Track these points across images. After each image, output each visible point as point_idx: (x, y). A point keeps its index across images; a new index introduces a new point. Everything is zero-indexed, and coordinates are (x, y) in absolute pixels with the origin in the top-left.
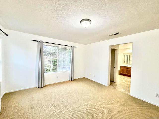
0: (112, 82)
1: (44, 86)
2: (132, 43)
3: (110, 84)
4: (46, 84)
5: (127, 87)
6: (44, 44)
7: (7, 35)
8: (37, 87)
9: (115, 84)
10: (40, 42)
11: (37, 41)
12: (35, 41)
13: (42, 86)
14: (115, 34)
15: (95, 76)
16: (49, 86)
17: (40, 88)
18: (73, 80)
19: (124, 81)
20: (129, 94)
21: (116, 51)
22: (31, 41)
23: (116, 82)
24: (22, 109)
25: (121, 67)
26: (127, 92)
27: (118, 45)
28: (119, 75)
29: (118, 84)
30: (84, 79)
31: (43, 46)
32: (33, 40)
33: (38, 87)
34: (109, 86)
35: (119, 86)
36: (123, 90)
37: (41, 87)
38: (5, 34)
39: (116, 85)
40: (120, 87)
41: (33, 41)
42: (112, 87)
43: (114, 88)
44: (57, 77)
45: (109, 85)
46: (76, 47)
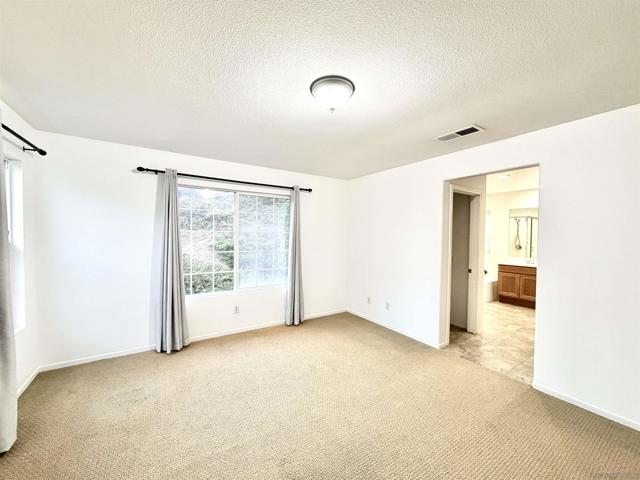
0: (459, 333)
1: (185, 347)
2: (538, 165)
3: (452, 341)
4: (192, 338)
5: (521, 351)
6: (181, 180)
7: (43, 153)
8: (159, 351)
9: (473, 338)
10: (167, 173)
11: (156, 172)
12: (147, 170)
13: (175, 345)
14: (462, 133)
15: (387, 308)
16: (202, 348)
17: (169, 352)
18: (297, 323)
19: (512, 329)
20: (527, 380)
21: (474, 203)
22: (133, 171)
23: (479, 331)
24: (96, 434)
25: (503, 268)
26: (519, 375)
27: (482, 175)
28: (494, 300)
29: (483, 341)
30: (344, 320)
31: (180, 189)
32: (140, 169)
33: (162, 351)
34: (447, 347)
35: (490, 348)
36: (504, 366)
37: (174, 351)
38: (36, 149)
39: (477, 345)
40: (492, 351)
41: (141, 173)
42: (457, 351)
43: (466, 358)
44: (237, 310)
45: (447, 342)
46: (310, 190)
